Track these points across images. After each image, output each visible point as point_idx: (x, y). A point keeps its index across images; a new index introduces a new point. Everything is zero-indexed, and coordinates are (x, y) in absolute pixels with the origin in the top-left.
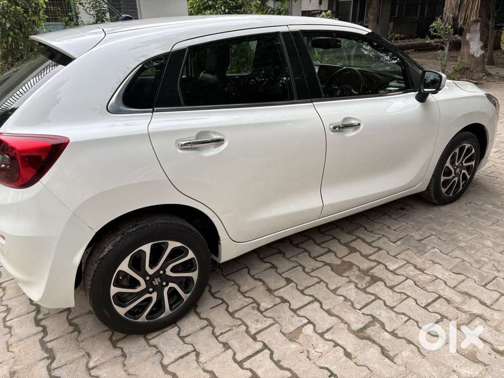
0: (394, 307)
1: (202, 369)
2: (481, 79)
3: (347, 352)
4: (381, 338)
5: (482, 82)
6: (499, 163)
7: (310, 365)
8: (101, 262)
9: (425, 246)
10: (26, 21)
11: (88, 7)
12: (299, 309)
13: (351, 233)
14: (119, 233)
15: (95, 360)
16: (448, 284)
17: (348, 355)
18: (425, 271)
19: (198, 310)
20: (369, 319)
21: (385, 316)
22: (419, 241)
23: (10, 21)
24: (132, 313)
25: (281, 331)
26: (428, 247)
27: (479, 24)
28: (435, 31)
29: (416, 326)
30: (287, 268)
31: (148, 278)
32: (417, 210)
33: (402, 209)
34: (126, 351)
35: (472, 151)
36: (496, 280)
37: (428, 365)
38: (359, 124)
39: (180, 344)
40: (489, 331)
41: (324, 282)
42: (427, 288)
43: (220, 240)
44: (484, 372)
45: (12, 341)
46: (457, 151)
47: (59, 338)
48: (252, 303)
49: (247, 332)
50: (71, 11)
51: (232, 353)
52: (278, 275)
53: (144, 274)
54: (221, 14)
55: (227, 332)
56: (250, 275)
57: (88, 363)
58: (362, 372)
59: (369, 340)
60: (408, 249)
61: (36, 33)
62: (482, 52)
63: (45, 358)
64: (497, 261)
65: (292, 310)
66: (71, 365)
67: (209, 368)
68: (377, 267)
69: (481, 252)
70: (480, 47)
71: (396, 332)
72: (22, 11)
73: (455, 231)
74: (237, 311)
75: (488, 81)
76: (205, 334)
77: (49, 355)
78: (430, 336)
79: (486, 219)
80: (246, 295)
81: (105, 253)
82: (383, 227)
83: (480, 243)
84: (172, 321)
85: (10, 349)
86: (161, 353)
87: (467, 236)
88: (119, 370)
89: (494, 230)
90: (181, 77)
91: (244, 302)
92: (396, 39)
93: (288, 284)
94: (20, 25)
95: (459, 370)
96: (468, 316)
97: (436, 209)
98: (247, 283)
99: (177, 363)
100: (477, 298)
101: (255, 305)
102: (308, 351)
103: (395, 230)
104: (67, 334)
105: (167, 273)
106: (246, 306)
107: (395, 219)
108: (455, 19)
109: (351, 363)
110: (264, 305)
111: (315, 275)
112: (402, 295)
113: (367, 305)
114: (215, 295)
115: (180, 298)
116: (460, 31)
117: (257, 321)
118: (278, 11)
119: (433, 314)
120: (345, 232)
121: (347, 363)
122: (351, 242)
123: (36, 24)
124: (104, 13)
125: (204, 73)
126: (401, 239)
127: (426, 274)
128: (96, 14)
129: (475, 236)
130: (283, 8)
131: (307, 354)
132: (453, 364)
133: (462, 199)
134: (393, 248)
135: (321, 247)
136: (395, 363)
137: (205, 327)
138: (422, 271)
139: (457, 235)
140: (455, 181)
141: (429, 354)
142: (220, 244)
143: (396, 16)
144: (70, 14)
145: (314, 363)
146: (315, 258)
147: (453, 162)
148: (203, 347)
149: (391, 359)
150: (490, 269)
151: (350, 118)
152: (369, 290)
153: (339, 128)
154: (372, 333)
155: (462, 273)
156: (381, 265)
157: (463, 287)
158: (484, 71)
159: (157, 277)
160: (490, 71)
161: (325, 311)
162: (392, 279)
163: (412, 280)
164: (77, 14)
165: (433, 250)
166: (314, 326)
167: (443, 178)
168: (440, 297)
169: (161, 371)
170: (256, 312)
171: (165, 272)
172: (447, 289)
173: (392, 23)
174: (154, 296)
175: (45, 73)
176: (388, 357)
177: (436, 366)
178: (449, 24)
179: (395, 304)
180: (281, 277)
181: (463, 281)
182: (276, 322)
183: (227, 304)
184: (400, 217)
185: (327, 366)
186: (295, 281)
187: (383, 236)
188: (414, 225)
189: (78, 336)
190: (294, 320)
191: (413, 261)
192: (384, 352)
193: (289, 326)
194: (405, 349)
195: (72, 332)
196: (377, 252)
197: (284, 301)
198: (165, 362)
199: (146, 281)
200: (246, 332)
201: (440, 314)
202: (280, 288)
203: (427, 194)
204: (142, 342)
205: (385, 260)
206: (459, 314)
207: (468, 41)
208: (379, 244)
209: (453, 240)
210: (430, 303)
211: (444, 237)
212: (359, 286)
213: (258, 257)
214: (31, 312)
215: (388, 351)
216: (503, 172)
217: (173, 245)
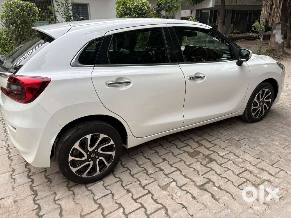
0: (220, 175)
1: (115, 202)
3: (193, 196)
4: (212, 190)
5: (282, 57)
6: (287, 102)
7: (173, 202)
8: (64, 143)
9: (241, 144)
10: (29, 20)
11: (62, 14)
12: (169, 174)
13: (200, 136)
14: (74, 128)
15: (59, 196)
16: (252, 164)
17: (193, 198)
18: (240, 157)
19: (114, 173)
20: (206, 180)
21: (216, 179)
22: (238, 141)
23: (20, 20)
24: (80, 172)
25: (158, 185)
26: (243, 145)
27: (281, 25)
28: (255, 29)
29: (232, 184)
30: (164, 153)
31: (88, 153)
32: (238, 125)
33: (230, 124)
34: (75, 192)
35: (269, 93)
36: (278, 162)
37: (237, 204)
38: (204, 77)
39: (104, 189)
40: (272, 188)
41: (184, 161)
42: (240, 165)
43: (127, 136)
44: (267, 208)
45: (15, 185)
46: (261, 92)
47: (40, 185)
48: (144, 170)
49: (140, 184)
51: (131, 195)
53: (87, 151)
54: (133, 17)
55: (129, 184)
56: (144, 156)
57: (55, 198)
58: (200, 206)
59: (206, 191)
60: (231, 145)
61: (34, 26)
62: (282, 41)
63: (32, 194)
64: (281, 153)
65: (165, 174)
66: (46, 199)
67: (119, 201)
68: (213, 154)
69: (272, 148)
70: (281, 38)
71: (221, 187)
72: (27, 14)
73: (258, 136)
74: (135, 174)
75: (286, 57)
76: (117, 185)
78: (239, 189)
79: (276, 131)
80: (141, 166)
81: (67, 138)
82: (219, 133)
83: (272, 143)
84: (100, 178)
85: (14, 190)
86: (94, 194)
87: (265, 139)
88: (71, 201)
89: (280, 136)
90: (109, 51)
91: (140, 170)
92: (235, 33)
93: (164, 161)
94: (25, 22)
95: (253, 207)
96: (261, 180)
97: (249, 125)
98: (142, 160)
99: (102, 199)
100: (267, 171)
101: (145, 171)
102: (172, 195)
103: (225, 135)
104: (45, 183)
105: (98, 151)
106: (140, 172)
107: (225, 130)
108: (267, 22)
109: (195, 201)
110: (150, 172)
111: (179, 157)
112: (226, 168)
113: (206, 173)
114: (124, 166)
115: (105, 165)
116: (268, 29)
117: (146, 179)
118: (167, 17)
119: (242, 179)
120: (197, 136)
121: (193, 201)
122: (200, 140)
123: (33, 21)
124: (70, 17)
125: (123, 49)
126: (227, 140)
128: (66, 17)
129: (269, 139)
130: (169, 15)
131: (171, 197)
132: (251, 204)
133: (264, 120)
134: (223, 145)
135: (183, 143)
136: (219, 202)
137: (118, 182)
138: (238, 157)
139: (259, 139)
140: (260, 109)
141: (237, 199)
142: (127, 138)
143: (235, 20)
144: (52, 17)
145: (175, 201)
146: (179, 149)
147: (258, 99)
148: (116, 192)
149: (217, 200)
150: (276, 157)
151: (199, 73)
152: (207, 165)
153: (193, 78)
154: (208, 187)
155: (260, 158)
156: (215, 153)
157: (259, 165)
158: (284, 51)
159: (93, 153)
160: (287, 51)
161: (183, 175)
162: (221, 160)
163: (232, 161)
164: (55, 17)
165: (245, 146)
166: (177, 183)
167: (253, 107)
168: (246, 170)
169: (93, 203)
170: (145, 175)
172: (251, 166)
173: (232, 24)
174: (91, 163)
175: (38, 47)
176: (215, 199)
177: (241, 205)
178: (263, 25)
179: (221, 173)
180: (160, 158)
181: (260, 162)
182: (156, 180)
183: (130, 170)
184: (228, 129)
185: (182, 203)
186: (168, 160)
187: (218, 138)
188: (236, 133)
189: (50, 184)
190: (166, 180)
191: (233, 152)
192: (213, 196)
193: (163, 182)
194: (225, 196)
195: (47, 182)
196: (214, 146)
197: (161, 169)
198: (96, 198)
199: (87, 155)
201: (246, 179)
202: (159, 163)
203: (244, 116)
204: (83, 188)
205: (218, 151)
206: (257, 179)
207: (274, 35)
208: (215, 142)
209: (257, 141)
210: (241, 173)
211: (252, 140)
212: (203, 163)
213: (149, 147)
214: (25, 172)
215: (216, 196)
217: (102, 136)
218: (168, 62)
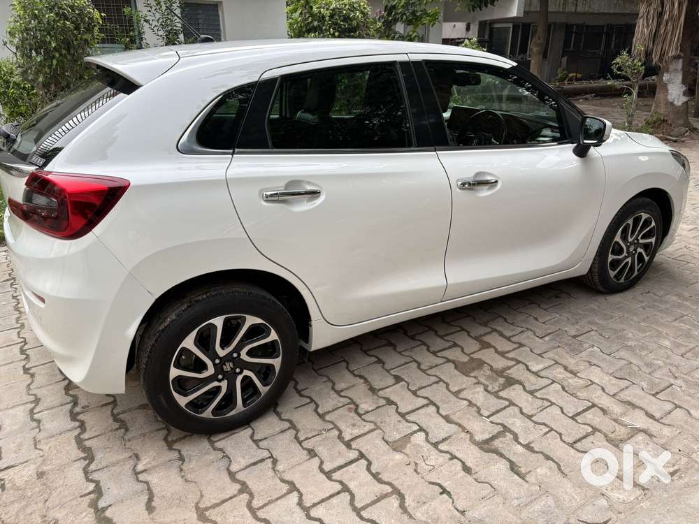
0: (532, 416)
1: (280, 479)
2: (682, 135)
3: (466, 466)
4: (512, 452)
5: (683, 139)
6: (694, 245)
7: (417, 479)
8: (160, 335)
9: (581, 343)
10: (76, 40)
11: (155, 26)
12: (408, 413)
13: (485, 324)
14: (185, 300)
15: (145, 462)
16: (607, 391)
17: (467, 469)
18: (578, 375)
19: (279, 409)
20: (499, 429)
21: (520, 426)
22: (575, 337)
23: (56, 39)
24: (197, 405)
25: (383, 438)
26: (586, 346)
27: (681, 61)
28: (619, 69)
29: (559, 439)
30: (398, 363)
31: (217, 361)
32: (576, 299)
33: (557, 297)
34: (184, 453)
35: (651, 223)
36: (670, 388)
37: (569, 486)
38: (496, 182)
39: (253, 448)
40: (653, 449)
41: (444, 382)
42: (578, 394)
43: (311, 320)
44: (641, 497)
45: (40, 436)
46: (630, 221)
47: (99, 435)
48: (349, 404)
49: (340, 437)
50: (133, 30)
51: (319, 462)
52: (386, 372)
53: (213, 356)
54: (328, 37)
55: (313, 437)
56: (349, 371)
57: (135, 466)
58: (483, 490)
59: (496, 453)
60: (559, 346)
61: (88, 55)
62: (684, 99)
63: (82, 458)
64: (675, 366)
65: (400, 414)
66: (113, 468)
67: (288, 477)
68: (515, 367)
69: (655, 355)
70: (682, 92)
71: (532, 445)
72: (72, 26)
73: (624, 326)
74: (329, 412)
75: (692, 138)
76: (286, 438)
77: (86, 455)
78: (575, 451)
79: (667, 313)
80: (342, 394)
81: (166, 324)
82: (529, 318)
83: (655, 342)
84: (245, 422)
85: (38, 447)
86: (229, 458)
87: (638, 333)
88: (174, 475)
89: (676, 327)
90: (269, 116)
91: (339, 402)
92: (571, 80)
93: (397, 383)
94: (69, 44)
95: (609, 493)
96: (629, 430)
97: (601, 299)
98: (344, 380)
99: (247, 470)
100: (643, 409)
101: (352, 406)
102: (416, 464)
103: (544, 323)
104: (111, 431)
105: (241, 357)
106: (341, 407)
107: (545, 310)
108: (648, 54)
109: (469, 479)
110: (364, 407)
111: (433, 374)
112: (545, 401)
113: (497, 412)
114: (302, 393)
115: (256, 391)
116: (652, 70)
117: (354, 425)
118: (409, 38)
119: (582, 426)
120: (478, 323)
121: (465, 478)
122: (484, 335)
123: (88, 43)
124: (177, 34)
125: (302, 112)
126: (550, 333)
127: (579, 377)
128: (166, 35)
129: (649, 333)
130: (415, 34)
131: (414, 467)
133: (637, 288)
134: (539, 345)
135: (444, 339)
136: (526, 481)
137: (286, 430)
138: (574, 374)
139: (626, 332)
140: (628, 262)
141: (571, 473)
142: (311, 326)
143: (572, 49)
144: (132, 33)
145: (423, 478)
146: (434, 353)
147: (625, 237)
148: (282, 454)
149: (522, 476)
150: (663, 375)
151: (485, 173)
152: (501, 394)
153: (470, 184)
154: (501, 445)
155: (627, 378)
156: (520, 365)
157: (625, 396)
158: (687, 124)
159: (229, 361)
160: (696, 125)
161: (443, 417)
162: (533, 382)
163: (560, 384)
164: (140, 34)
165: (591, 349)
166: (427, 434)
167: (611, 257)
168: (594, 405)
169: (228, 479)
170: (353, 414)
171: (239, 355)
172: (605, 396)
173: (566, 58)
174: (224, 385)
175: (97, 105)
176: (518, 474)
177: (579, 487)
178: (640, 60)
179: (533, 412)
180: (388, 374)
181: (627, 388)
182: (378, 428)
183: (315, 403)
184: (551, 307)
185: (438, 481)
186: (406, 380)
187: (527, 329)
188: (570, 318)
189: (124, 434)
190: (401, 426)
191: (563, 362)
192: (513, 467)
193: (395, 433)
194: (541, 466)
195: (117, 429)
196: (517, 348)
197: (390, 402)
198: (234, 468)
199: (215, 365)
200: (338, 438)
201: (592, 427)
202: (386, 388)
203: (590, 277)
204: (205, 444)
205: (527, 359)
206: (618, 427)
207: (666, 84)
208: (521, 338)
209: (619, 338)
210: (580, 412)
211: (608, 334)
212: (490, 388)
213: (361, 349)
214: (66, 404)
215: (520, 467)
216: (696, 255)
217: (251, 320)
218: (410, 145)
